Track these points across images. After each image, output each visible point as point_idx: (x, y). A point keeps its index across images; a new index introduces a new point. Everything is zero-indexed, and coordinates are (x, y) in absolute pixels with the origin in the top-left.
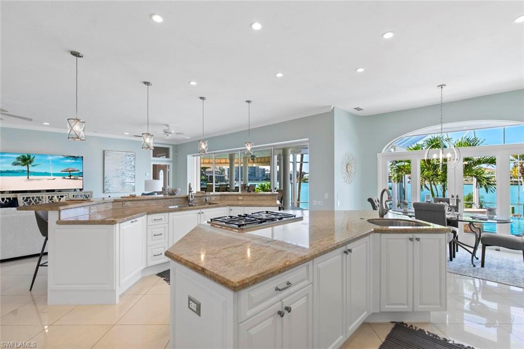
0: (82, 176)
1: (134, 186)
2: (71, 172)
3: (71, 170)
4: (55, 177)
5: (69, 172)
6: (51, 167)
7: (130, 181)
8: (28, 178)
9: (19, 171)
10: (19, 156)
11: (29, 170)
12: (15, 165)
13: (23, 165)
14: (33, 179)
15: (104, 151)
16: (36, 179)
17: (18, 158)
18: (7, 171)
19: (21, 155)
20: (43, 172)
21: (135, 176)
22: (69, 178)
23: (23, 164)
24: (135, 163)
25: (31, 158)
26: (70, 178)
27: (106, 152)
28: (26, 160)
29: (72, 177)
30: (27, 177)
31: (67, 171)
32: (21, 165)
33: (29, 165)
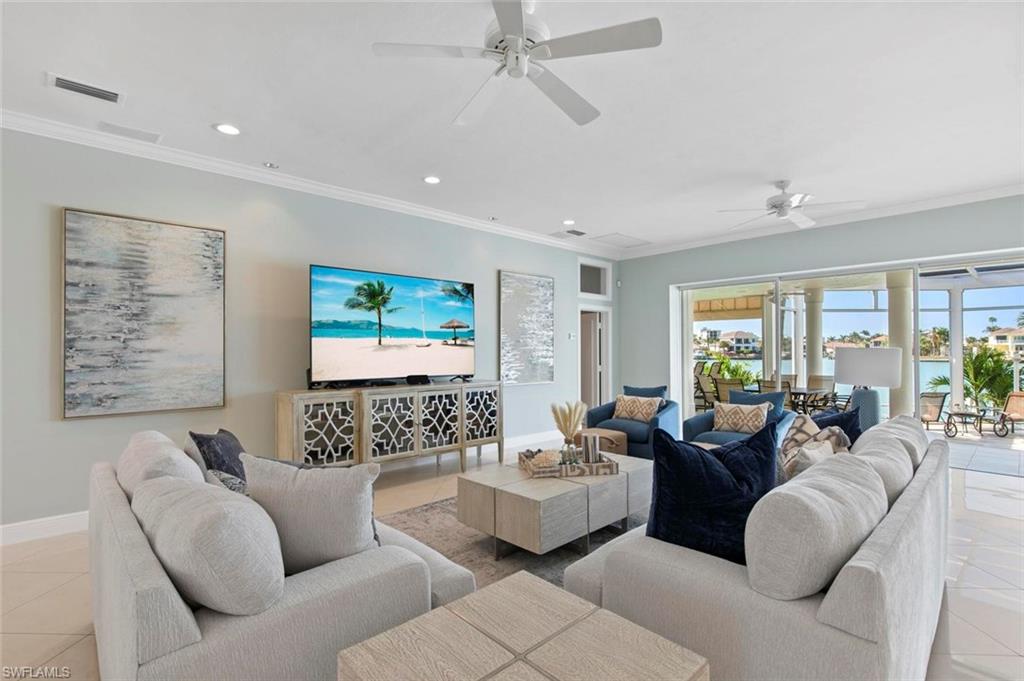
0: (473, 339)
1: (552, 367)
2: (457, 330)
3: (456, 324)
4: (429, 341)
5: (452, 330)
6: (423, 316)
7: (544, 353)
8: (380, 343)
9: (362, 322)
10: (359, 283)
11: (382, 323)
12: (353, 307)
13: (371, 309)
14: (389, 347)
15: (499, 272)
16: (395, 346)
17: (359, 289)
18: (335, 322)
19: (366, 282)
20: (408, 327)
21: (552, 340)
22: (453, 342)
23: (370, 305)
24: (553, 306)
25: (386, 291)
26: (455, 344)
27: (502, 273)
28: (375, 296)
29: (458, 342)
30: (377, 339)
31: (449, 328)
32: (366, 308)
33: (382, 309)
